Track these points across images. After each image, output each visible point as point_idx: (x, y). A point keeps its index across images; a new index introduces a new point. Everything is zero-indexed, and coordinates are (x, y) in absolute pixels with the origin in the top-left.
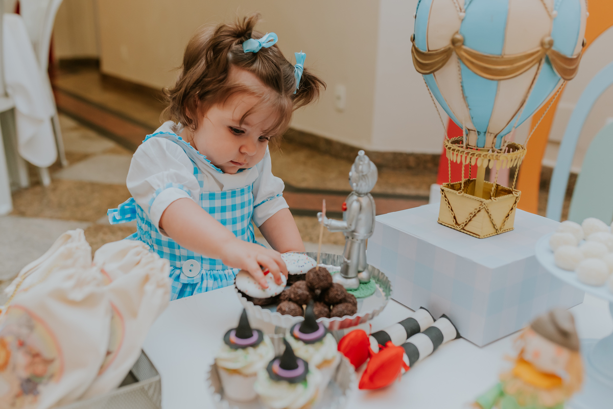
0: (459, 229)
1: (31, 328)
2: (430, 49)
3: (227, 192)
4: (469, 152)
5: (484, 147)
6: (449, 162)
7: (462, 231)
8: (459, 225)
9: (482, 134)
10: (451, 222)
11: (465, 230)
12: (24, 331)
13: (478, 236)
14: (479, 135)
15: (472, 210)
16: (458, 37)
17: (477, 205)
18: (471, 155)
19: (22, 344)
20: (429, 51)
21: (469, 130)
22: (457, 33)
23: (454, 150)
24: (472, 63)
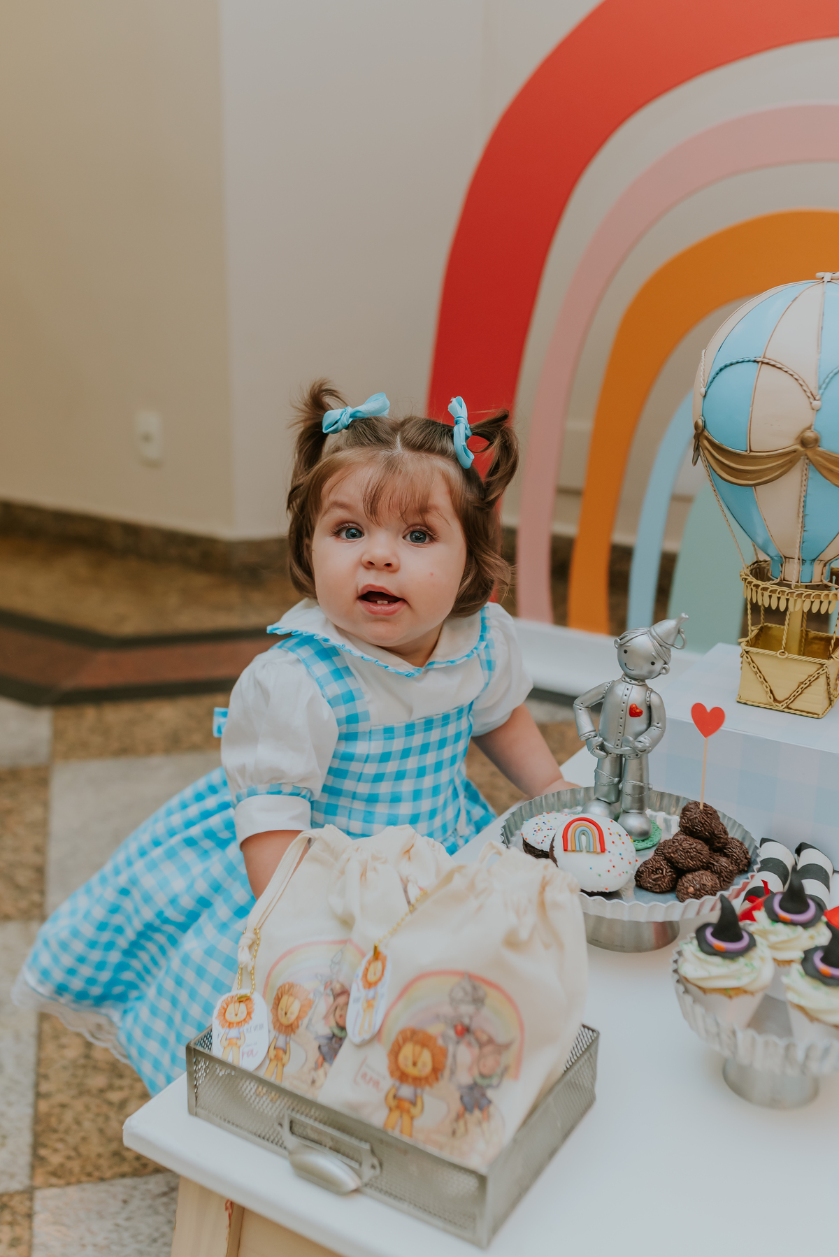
0: (781, 708)
1: (478, 1001)
2: (753, 449)
3: (416, 722)
4: (803, 593)
5: (811, 582)
6: (762, 608)
7: (786, 710)
8: (780, 702)
9: (808, 562)
10: (764, 698)
11: (791, 709)
12: (466, 1009)
13: (816, 716)
14: (803, 564)
15: (803, 677)
16: (809, 434)
17: (812, 669)
18: (805, 597)
19: (464, 1031)
20: (751, 451)
21: (785, 557)
22: (809, 428)
23: (765, 589)
24: (831, 471)
